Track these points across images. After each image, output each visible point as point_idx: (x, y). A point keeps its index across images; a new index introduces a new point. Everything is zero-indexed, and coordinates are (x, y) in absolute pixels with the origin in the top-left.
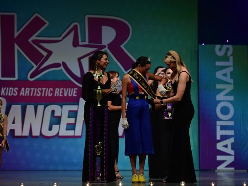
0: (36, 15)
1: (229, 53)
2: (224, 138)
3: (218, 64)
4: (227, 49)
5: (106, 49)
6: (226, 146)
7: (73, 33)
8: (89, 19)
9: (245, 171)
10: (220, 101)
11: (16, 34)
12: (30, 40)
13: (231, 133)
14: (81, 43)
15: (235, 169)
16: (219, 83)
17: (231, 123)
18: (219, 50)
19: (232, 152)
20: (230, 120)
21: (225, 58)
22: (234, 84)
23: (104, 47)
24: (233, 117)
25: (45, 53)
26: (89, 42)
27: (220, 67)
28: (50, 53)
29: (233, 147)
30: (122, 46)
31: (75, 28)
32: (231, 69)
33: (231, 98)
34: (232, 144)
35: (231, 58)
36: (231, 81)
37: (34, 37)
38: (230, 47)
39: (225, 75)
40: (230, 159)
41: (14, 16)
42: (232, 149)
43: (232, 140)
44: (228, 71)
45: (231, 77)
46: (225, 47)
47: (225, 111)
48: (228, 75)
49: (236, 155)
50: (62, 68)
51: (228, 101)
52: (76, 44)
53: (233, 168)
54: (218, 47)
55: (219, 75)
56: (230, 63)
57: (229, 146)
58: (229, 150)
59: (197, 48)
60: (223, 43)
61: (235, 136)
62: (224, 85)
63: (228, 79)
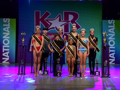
0: (47, 11)
1: (113, 23)
2: (111, 53)
3: (109, 27)
4: (113, 21)
5: (70, 22)
6: (112, 56)
7: (59, 17)
8: (64, 12)
9: (119, 64)
10: (110, 40)
11: (40, 18)
12: (45, 20)
13: (114, 51)
14: (62, 20)
15: (115, 64)
16: (109, 33)
17: (114, 48)
18: (110, 22)
19: (114, 58)
20: (114, 46)
21: (112, 25)
22: (115, 34)
23: (69, 21)
24: (114, 45)
25: (50, 24)
26: (64, 20)
27: (110, 28)
28: (51, 24)
29: (115, 56)
30: (75, 21)
31: (60, 15)
32: (114, 29)
33: (114, 39)
34: (114, 55)
35: (114, 25)
36: (114, 33)
37: (46, 19)
38: (114, 21)
39: (112, 31)
40: (114, 60)
41: (39, 12)
42: (114, 56)
43: (114, 53)
44: (113, 29)
45: (114, 31)
46: (112, 21)
47: (112, 43)
48: (113, 31)
49: (116, 59)
50: (55, 29)
51: (113, 40)
52: (60, 21)
53: (114, 63)
54: (109, 21)
55: (110, 31)
56: (114, 26)
57: (113, 56)
58: (113, 57)
59: (102, 22)
60: (111, 19)
61: (115, 52)
62: (111, 34)
63: (113, 32)
